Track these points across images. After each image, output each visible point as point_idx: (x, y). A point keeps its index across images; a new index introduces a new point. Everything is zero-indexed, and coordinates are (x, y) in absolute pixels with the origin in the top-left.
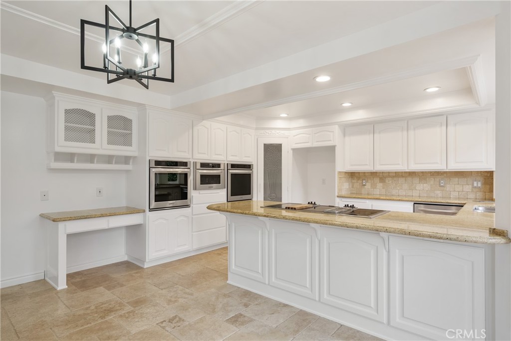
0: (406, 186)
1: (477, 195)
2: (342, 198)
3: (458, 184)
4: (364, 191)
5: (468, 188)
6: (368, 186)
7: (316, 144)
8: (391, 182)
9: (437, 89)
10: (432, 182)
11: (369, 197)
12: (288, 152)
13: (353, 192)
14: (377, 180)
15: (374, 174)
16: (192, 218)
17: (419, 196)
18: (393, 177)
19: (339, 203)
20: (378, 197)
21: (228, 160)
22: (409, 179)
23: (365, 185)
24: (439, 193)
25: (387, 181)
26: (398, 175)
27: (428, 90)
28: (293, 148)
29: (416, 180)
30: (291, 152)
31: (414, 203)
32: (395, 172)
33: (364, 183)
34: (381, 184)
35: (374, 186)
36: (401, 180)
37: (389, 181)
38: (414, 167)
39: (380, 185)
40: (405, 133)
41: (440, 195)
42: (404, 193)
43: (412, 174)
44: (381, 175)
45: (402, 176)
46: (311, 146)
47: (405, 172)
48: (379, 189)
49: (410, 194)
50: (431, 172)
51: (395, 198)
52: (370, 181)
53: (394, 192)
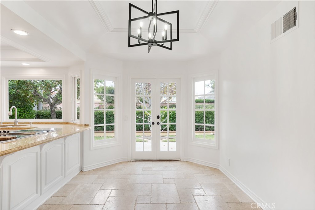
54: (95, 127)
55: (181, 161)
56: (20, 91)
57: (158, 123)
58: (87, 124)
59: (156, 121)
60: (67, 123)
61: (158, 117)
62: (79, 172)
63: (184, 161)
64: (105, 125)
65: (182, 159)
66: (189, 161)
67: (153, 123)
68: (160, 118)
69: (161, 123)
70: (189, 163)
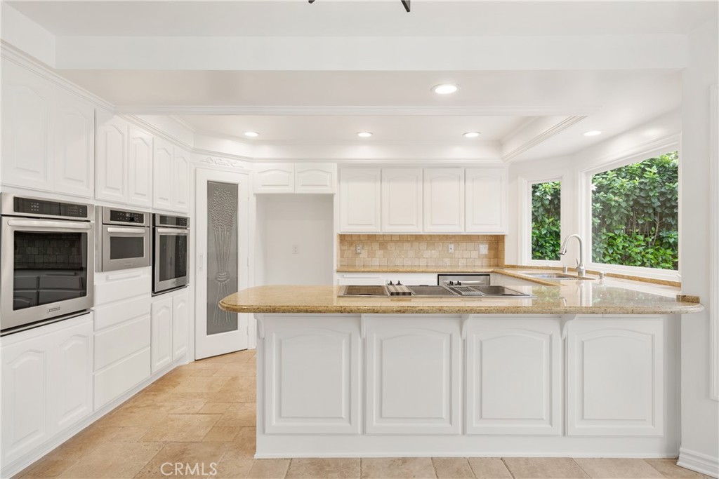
0: (411, 254)
1: (484, 261)
2: (343, 274)
3: (466, 250)
4: (358, 262)
5: (474, 254)
6: (364, 254)
7: (301, 190)
8: (393, 248)
9: (476, 135)
10: (440, 248)
11: (366, 270)
12: (248, 199)
13: (344, 263)
14: (376, 246)
15: (372, 238)
16: (94, 336)
17: (427, 266)
18: (396, 242)
19: (338, 280)
20: (377, 269)
21: (155, 207)
22: (416, 244)
23: (359, 254)
24: (447, 261)
25: (389, 247)
27: (467, 135)
28: (256, 192)
29: (423, 246)
30: (253, 200)
31: (439, 275)
32: (399, 235)
33: (359, 251)
34: (382, 252)
35: (372, 254)
36: (406, 246)
37: (391, 247)
38: (430, 229)
39: (379, 253)
40: (420, 184)
41: (449, 263)
42: (409, 263)
43: (418, 238)
44: (381, 239)
45: (408, 241)
47: (410, 235)
48: (379, 258)
49: (417, 263)
50: (439, 236)
51: (416, 269)
52: (366, 248)
53: (398, 262)
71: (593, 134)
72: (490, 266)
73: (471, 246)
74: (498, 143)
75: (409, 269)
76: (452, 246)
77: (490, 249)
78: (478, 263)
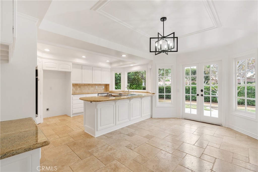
0: (87, 89)
5: (102, 89)
6: (74, 89)
7: (60, 70)
10: (94, 87)
14: (78, 87)
20: (78, 93)
22: (88, 86)
25: (81, 87)
26: (85, 85)
28: (43, 69)
29: (90, 87)
35: (76, 89)
36: (86, 87)
37: (82, 87)
39: (79, 89)
41: (96, 91)
42: (87, 91)
43: (89, 85)
45: (86, 86)
46: (57, 70)
49: (89, 92)
52: (75, 87)
53: (84, 91)
54: (159, 95)
55: (222, 126)
56: (136, 76)
57: (202, 95)
58: (154, 93)
59: (200, 93)
60: (148, 92)
61: (202, 91)
62: (150, 117)
63: (225, 127)
64: (165, 94)
65: (223, 125)
66: (230, 128)
67: (198, 95)
68: (204, 91)
69: (204, 95)
70: (229, 129)
71: (132, 65)
72: (105, 91)
73: (101, 87)
74: (111, 63)
75: (87, 93)
76: (97, 87)
77: (105, 87)
78: (102, 91)
